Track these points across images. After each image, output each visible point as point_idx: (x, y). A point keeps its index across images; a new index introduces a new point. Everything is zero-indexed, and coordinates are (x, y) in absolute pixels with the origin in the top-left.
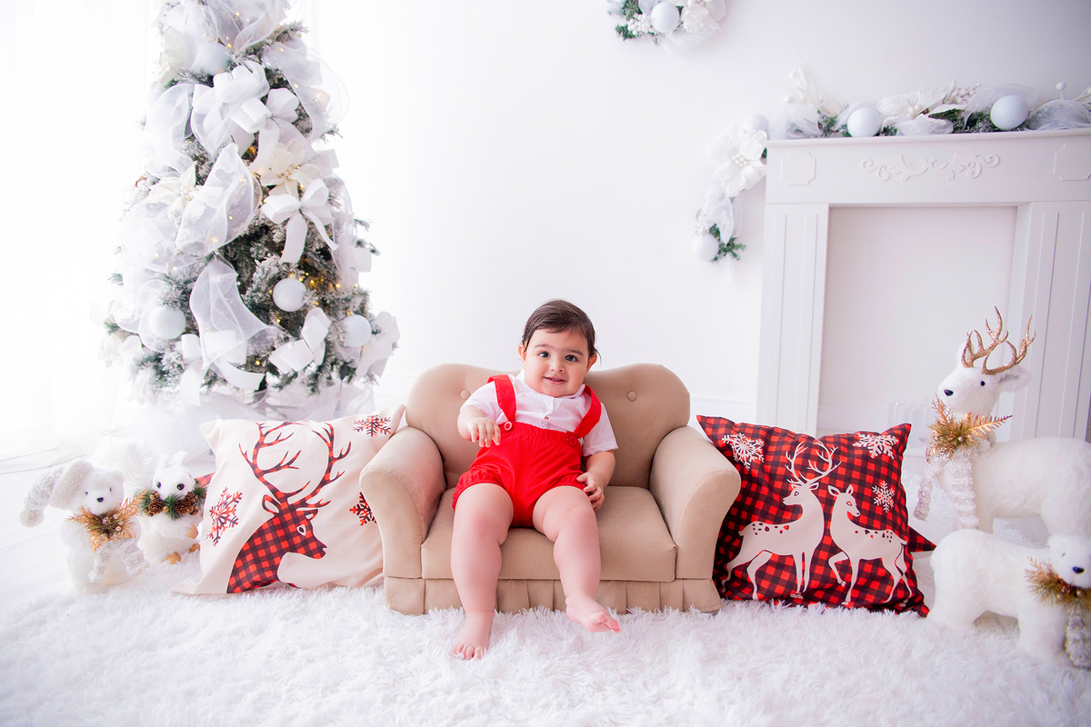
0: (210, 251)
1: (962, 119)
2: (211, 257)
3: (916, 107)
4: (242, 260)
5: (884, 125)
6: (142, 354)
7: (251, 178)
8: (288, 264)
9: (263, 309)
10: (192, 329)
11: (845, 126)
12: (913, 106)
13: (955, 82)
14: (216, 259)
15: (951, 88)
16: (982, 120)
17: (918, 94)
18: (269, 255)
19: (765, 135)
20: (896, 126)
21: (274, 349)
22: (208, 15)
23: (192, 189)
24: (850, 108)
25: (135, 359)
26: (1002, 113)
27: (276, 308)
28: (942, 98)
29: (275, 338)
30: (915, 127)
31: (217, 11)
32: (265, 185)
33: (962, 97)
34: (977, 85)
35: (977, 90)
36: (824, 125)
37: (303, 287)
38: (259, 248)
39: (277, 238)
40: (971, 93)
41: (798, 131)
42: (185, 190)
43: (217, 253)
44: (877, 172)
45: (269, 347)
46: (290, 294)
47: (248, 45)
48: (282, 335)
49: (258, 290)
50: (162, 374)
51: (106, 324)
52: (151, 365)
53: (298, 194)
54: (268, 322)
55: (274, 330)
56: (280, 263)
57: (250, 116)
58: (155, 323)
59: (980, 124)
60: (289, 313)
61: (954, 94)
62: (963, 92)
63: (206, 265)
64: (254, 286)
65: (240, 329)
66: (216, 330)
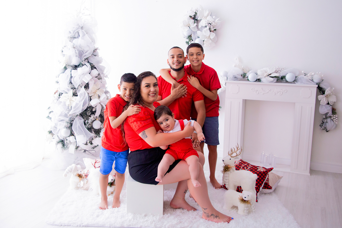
0: (77, 114)
1: (279, 77)
2: (77, 115)
3: (267, 74)
4: (84, 115)
5: (258, 78)
6: (58, 140)
7: (87, 94)
8: (96, 117)
9: (90, 129)
10: (72, 134)
11: (248, 77)
12: (266, 73)
13: (278, 67)
14: (79, 116)
15: (277, 68)
16: (284, 78)
17: (268, 69)
18: (92, 115)
19: (226, 78)
20: (261, 79)
21: (93, 139)
22: (75, 51)
23: (72, 97)
24: (250, 72)
25: (56, 141)
26: (288, 78)
27: (93, 128)
28: (275, 71)
29: (93, 136)
30: (266, 80)
31: (78, 50)
32: (90, 96)
33: (280, 71)
34: (284, 67)
35: (284, 69)
36: (243, 76)
37: (100, 122)
38: (89, 113)
39: (94, 110)
40: (282, 70)
41: (235, 77)
42: (70, 98)
43: (79, 115)
44: (255, 91)
45: (92, 139)
46: (97, 125)
47: (86, 57)
48: (95, 135)
49: (90, 124)
50: (64, 145)
51: (48, 132)
52: (61, 143)
53: (98, 97)
54: (91, 132)
55: (93, 135)
56: (95, 117)
57: (87, 79)
58: (63, 133)
59: (284, 79)
60: (96, 129)
61: (278, 70)
62: (280, 69)
63: (76, 117)
64: (89, 124)
65: (85, 134)
66: (79, 135)
